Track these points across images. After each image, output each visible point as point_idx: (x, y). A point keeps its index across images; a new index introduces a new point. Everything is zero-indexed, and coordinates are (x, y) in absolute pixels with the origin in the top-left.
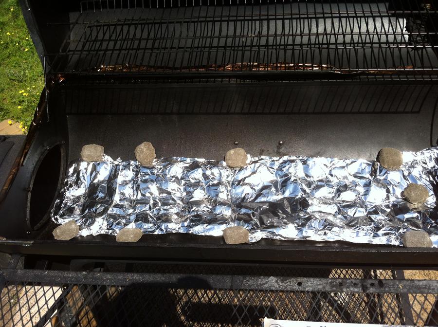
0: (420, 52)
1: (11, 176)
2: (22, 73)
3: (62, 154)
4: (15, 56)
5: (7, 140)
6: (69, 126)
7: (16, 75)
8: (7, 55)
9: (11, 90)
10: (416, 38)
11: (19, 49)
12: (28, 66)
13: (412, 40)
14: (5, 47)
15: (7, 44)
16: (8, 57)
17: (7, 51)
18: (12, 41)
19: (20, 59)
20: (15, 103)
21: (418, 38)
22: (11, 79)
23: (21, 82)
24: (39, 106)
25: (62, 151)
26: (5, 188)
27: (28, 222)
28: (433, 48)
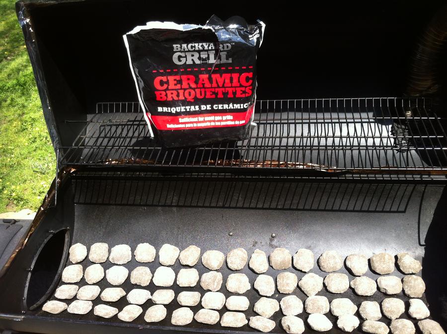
0: (405, 154)
1: (14, 255)
2: (46, 165)
3: (66, 240)
4: (42, 149)
5: (17, 223)
6: (76, 214)
7: (39, 167)
8: (34, 148)
9: (33, 181)
10: (401, 141)
11: (46, 143)
12: (52, 159)
13: (397, 143)
14: (33, 141)
15: (36, 138)
16: (35, 150)
17: (34, 145)
18: (40, 136)
19: (46, 153)
20: (35, 194)
21: (403, 142)
22: (34, 171)
23: (44, 174)
24: (49, 192)
25: (66, 236)
26: (7, 265)
27: (25, 301)
28: (416, 150)
